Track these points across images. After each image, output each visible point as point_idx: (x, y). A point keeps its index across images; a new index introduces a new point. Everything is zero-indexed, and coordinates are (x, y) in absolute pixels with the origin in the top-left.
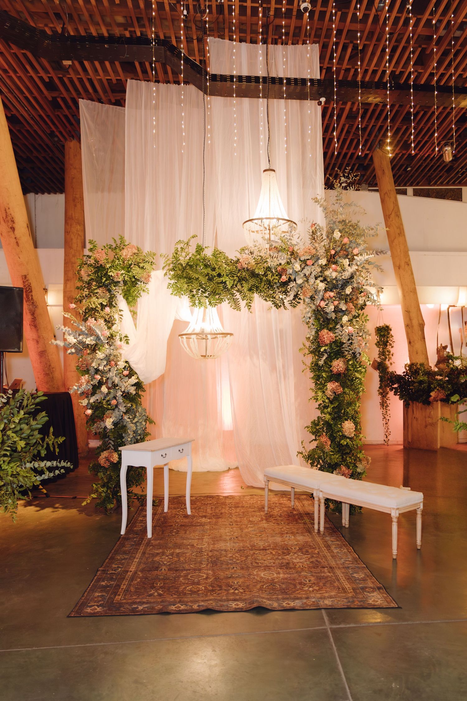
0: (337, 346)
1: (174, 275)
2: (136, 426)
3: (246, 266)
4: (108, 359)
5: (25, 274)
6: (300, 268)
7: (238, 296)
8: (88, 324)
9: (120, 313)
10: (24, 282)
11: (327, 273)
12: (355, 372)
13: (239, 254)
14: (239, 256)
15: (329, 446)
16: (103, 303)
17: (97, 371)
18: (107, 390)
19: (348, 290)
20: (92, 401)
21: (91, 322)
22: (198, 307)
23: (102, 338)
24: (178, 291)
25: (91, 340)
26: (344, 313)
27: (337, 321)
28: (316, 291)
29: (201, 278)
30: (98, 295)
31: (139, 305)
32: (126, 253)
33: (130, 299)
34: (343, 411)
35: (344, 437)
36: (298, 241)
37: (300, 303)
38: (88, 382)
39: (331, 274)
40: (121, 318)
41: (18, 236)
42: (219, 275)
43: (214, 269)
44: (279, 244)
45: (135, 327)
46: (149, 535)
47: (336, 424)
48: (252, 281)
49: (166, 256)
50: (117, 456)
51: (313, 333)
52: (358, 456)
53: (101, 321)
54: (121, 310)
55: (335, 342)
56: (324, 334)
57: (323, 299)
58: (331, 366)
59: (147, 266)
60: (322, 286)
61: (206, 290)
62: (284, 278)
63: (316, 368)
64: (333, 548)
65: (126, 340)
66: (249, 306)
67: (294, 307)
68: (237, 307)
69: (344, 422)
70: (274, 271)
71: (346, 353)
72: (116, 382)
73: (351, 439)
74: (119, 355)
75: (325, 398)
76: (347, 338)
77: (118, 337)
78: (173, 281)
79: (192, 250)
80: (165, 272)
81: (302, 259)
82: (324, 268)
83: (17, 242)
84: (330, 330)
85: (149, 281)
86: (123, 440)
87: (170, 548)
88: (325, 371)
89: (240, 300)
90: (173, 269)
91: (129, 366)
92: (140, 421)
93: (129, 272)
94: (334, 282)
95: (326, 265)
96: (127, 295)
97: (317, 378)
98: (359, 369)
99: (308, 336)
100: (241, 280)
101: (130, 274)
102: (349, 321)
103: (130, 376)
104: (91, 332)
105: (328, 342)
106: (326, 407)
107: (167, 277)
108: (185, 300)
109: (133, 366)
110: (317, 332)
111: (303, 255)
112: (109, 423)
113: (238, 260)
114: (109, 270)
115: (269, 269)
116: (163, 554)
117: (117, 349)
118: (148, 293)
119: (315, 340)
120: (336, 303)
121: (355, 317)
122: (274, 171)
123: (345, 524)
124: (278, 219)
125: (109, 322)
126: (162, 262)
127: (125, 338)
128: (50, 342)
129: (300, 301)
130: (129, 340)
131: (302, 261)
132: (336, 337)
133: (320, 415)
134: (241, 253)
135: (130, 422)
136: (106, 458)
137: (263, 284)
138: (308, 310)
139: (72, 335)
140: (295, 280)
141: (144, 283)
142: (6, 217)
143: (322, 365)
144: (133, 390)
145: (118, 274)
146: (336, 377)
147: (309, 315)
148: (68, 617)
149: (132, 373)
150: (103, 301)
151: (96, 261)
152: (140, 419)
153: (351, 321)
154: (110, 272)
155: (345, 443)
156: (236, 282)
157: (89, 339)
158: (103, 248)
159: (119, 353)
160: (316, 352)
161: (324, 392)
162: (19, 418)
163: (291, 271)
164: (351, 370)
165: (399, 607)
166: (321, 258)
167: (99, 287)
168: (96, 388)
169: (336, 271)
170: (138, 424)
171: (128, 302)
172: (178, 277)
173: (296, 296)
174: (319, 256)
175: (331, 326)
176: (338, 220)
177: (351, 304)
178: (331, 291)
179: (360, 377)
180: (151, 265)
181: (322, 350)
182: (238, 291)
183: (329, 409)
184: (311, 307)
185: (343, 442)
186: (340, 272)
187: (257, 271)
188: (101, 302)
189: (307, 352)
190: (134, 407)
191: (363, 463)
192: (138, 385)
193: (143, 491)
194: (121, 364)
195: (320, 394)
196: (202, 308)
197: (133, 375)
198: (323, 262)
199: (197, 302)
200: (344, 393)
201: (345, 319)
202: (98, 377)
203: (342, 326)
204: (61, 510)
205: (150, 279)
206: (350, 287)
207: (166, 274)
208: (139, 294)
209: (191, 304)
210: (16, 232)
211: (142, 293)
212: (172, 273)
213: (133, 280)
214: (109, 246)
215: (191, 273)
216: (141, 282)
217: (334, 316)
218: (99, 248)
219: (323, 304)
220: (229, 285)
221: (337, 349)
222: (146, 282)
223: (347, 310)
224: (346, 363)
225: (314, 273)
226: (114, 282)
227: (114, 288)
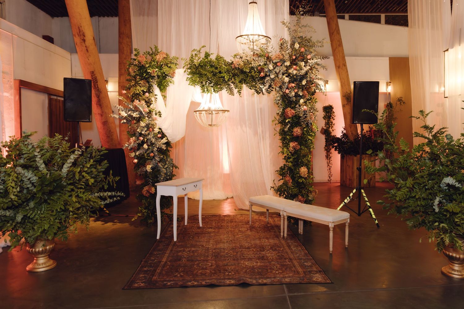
0: (297, 119)
1: (190, 72)
2: (167, 170)
3: (238, 66)
4: (148, 126)
5: (92, 71)
6: (272, 68)
7: (232, 86)
8: (135, 104)
9: (155, 97)
10: (92, 76)
11: (290, 71)
12: (308, 135)
13: (233, 58)
14: (233, 60)
15: (291, 183)
16: (144, 90)
17: (141, 134)
18: (147, 147)
19: (304, 82)
20: (137, 154)
21: (136, 102)
22: (206, 93)
23: (144, 113)
24: (193, 82)
25: (136, 114)
26: (301, 97)
27: (297, 102)
28: (284, 83)
29: (208, 74)
30: (141, 85)
31: (168, 92)
32: (159, 57)
33: (162, 87)
34: (300, 161)
35: (300, 177)
36: (272, 50)
37: (273, 90)
38: (135, 141)
39: (292, 72)
40: (156, 100)
41: (87, 45)
42: (220, 72)
43: (216, 68)
44: (259, 52)
45: (165, 106)
46: (175, 239)
47: (295, 169)
48: (242, 77)
49: (185, 59)
50: (154, 189)
51: (281, 110)
52: (310, 189)
53: (143, 102)
54: (156, 95)
55: (295, 116)
56: (288, 111)
57: (287, 88)
58: (292, 132)
59: (172, 66)
60: (287, 79)
61: (212, 82)
62: (262, 74)
63: (283, 133)
64: (292, 247)
65: (160, 114)
66: (239, 92)
67: (269, 93)
68: (232, 93)
69: (301, 168)
70: (256, 69)
71: (302, 123)
72: (153, 142)
73: (305, 178)
74: (155, 124)
75: (289, 152)
76: (303, 113)
77: (154, 113)
78: (190, 76)
79: (202, 55)
80: (184, 70)
81: (274, 61)
82: (288, 68)
83: (87, 50)
84: (292, 108)
85: (174, 76)
86: (158, 179)
87: (188, 247)
88: (288, 135)
89: (234, 88)
90: (190, 68)
91: (162, 132)
92: (169, 167)
93: (161, 70)
94: (295, 77)
95: (289, 66)
96: (160, 85)
97: (283, 139)
98: (310, 134)
99: (278, 112)
100: (234, 75)
102: (304, 102)
103: (162, 138)
104: (136, 109)
105: (291, 116)
106: (289, 158)
107: (186, 73)
108: (198, 88)
109: (164, 131)
110: (283, 110)
111: (275, 59)
112: (149, 168)
113: (233, 62)
114: (148, 69)
115: (252, 68)
116: (184, 251)
117: (153, 120)
118: (174, 84)
119: (282, 115)
120: (296, 90)
121: (308, 100)
122: (256, 3)
123: (301, 232)
124: (259, 35)
125: (148, 103)
126: (183, 63)
127: (159, 113)
128: (110, 116)
129: (273, 89)
130: (161, 114)
131: (274, 63)
132: (296, 113)
133: (285, 163)
134: (234, 58)
135: (162, 168)
136: (147, 190)
137: (249, 78)
138: (278, 95)
139: (124, 111)
140: (269, 76)
141: (171, 77)
142: (80, 33)
143: (287, 131)
144: (164, 147)
145: (154, 71)
146: (295, 139)
147: (279, 98)
148: (123, 289)
149: (163, 136)
150: (144, 89)
151: (139, 62)
152: (169, 166)
153: (305, 102)
154: (148, 70)
155: (301, 181)
156: (231, 77)
157: (135, 114)
158: (144, 54)
159: (155, 123)
160: (283, 122)
161: (288, 148)
162: (90, 164)
163: (267, 70)
164: (305, 134)
165: (332, 283)
166: (286, 61)
167: (141, 80)
168: (140, 145)
169: (296, 70)
170: (168, 169)
171: (161, 90)
172: (192, 73)
173: (270, 86)
174: (285, 60)
175: (293, 106)
176: (298, 36)
177: (305, 92)
178: (293, 83)
179: (311, 139)
180: (176, 65)
181: (287, 121)
182: (232, 83)
183: (291, 160)
184: (280, 93)
185: (300, 181)
186: (298, 71)
187: (245, 70)
188: (143, 89)
189: (277, 122)
190: (165, 158)
191: (313, 194)
192: (168, 144)
193: (171, 212)
194: (156, 130)
195: (285, 150)
196: (209, 94)
197: (164, 138)
198: (288, 63)
199: (206, 90)
200: (301, 149)
201: (302, 101)
202: (142, 138)
203: (300, 106)
204: (118, 224)
205: (175, 75)
206: (305, 80)
207: (185, 71)
208: (168, 84)
209: (202, 91)
210: (86, 42)
211: (170, 84)
212: (189, 71)
213: (164, 75)
214: (148, 53)
215: (201, 70)
216: (169, 76)
217: (294, 99)
218: (141, 54)
219: (287, 91)
220: (226, 79)
221: (297, 121)
222: (172, 77)
223: (303, 95)
224: (302, 129)
225: (282, 71)
226: (151, 77)
227: (151, 80)
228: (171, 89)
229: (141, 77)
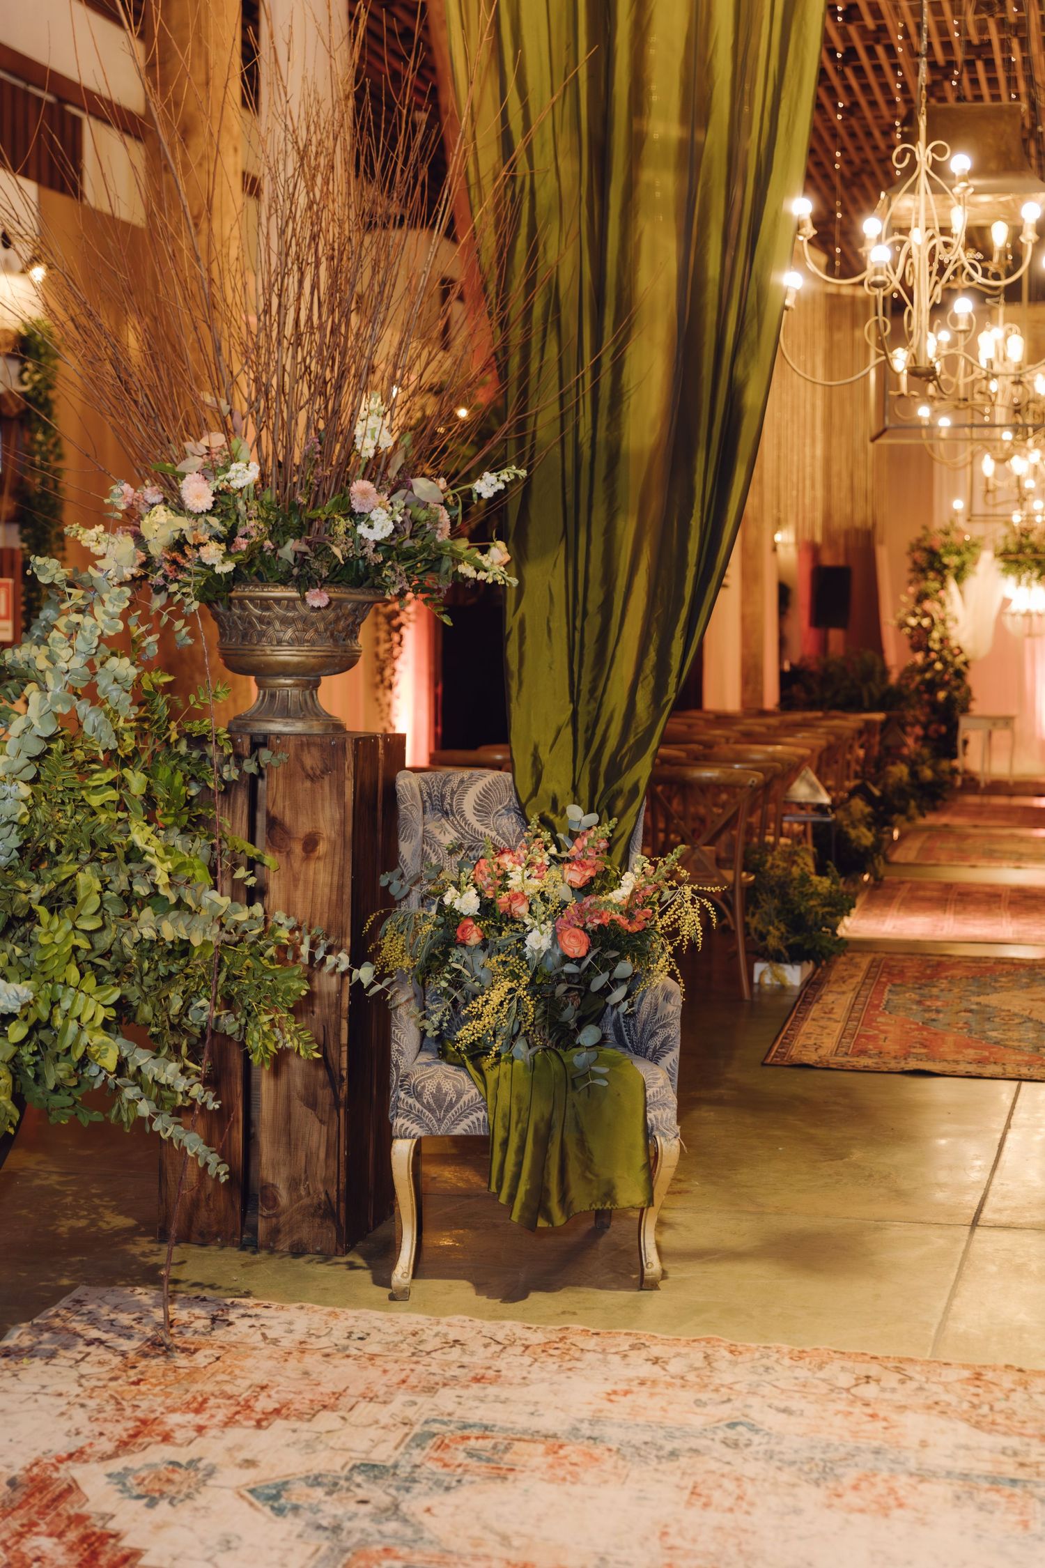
1: (1003, 558)
4: (942, 641)
9: (952, 596)
16: (937, 586)
17: (932, 649)
18: (941, 666)
20: (926, 676)
21: (927, 605)
22: (1025, 586)
23: (936, 619)
24: (1006, 571)
29: (1029, 562)
30: (931, 579)
31: (968, 586)
32: (954, 539)
33: (960, 580)
38: (923, 659)
40: (953, 601)
45: (963, 608)
49: (996, 543)
53: (936, 604)
54: (952, 593)
59: (976, 550)
61: (1034, 572)
65: (957, 620)
72: (949, 659)
74: (951, 634)
77: (950, 618)
78: (1001, 565)
79: (1021, 535)
80: (994, 555)
90: (1002, 553)
91: (959, 646)
92: (964, 696)
93: (961, 557)
96: (957, 577)
101: (961, 559)
103: (959, 654)
104: (926, 614)
107: (996, 560)
108: (1012, 579)
109: (963, 646)
112: (941, 695)
114: (943, 556)
117: (948, 629)
118: (977, 575)
125: (942, 603)
126: (992, 547)
130: (959, 620)
135: (957, 696)
141: (974, 565)
144: (961, 667)
145: (952, 560)
149: (961, 652)
151: (932, 546)
152: (965, 694)
167: (932, 571)
168: (929, 666)
171: (958, 584)
172: (1005, 560)
180: (981, 549)
188: (935, 585)
190: (962, 683)
192: (966, 663)
194: (953, 643)
196: (1029, 589)
197: (962, 654)
199: (1024, 581)
202: (933, 655)
205: (979, 562)
207: (995, 557)
208: (969, 576)
209: (1018, 583)
211: (971, 575)
212: (1001, 556)
213: (964, 564)
214: (942, 532)
216: (971, 565)
218: (932, 531)
222: (975, 563)
226: (946, 567)
227: (946, 572)
228: (974, 583)
229: (931, 567)
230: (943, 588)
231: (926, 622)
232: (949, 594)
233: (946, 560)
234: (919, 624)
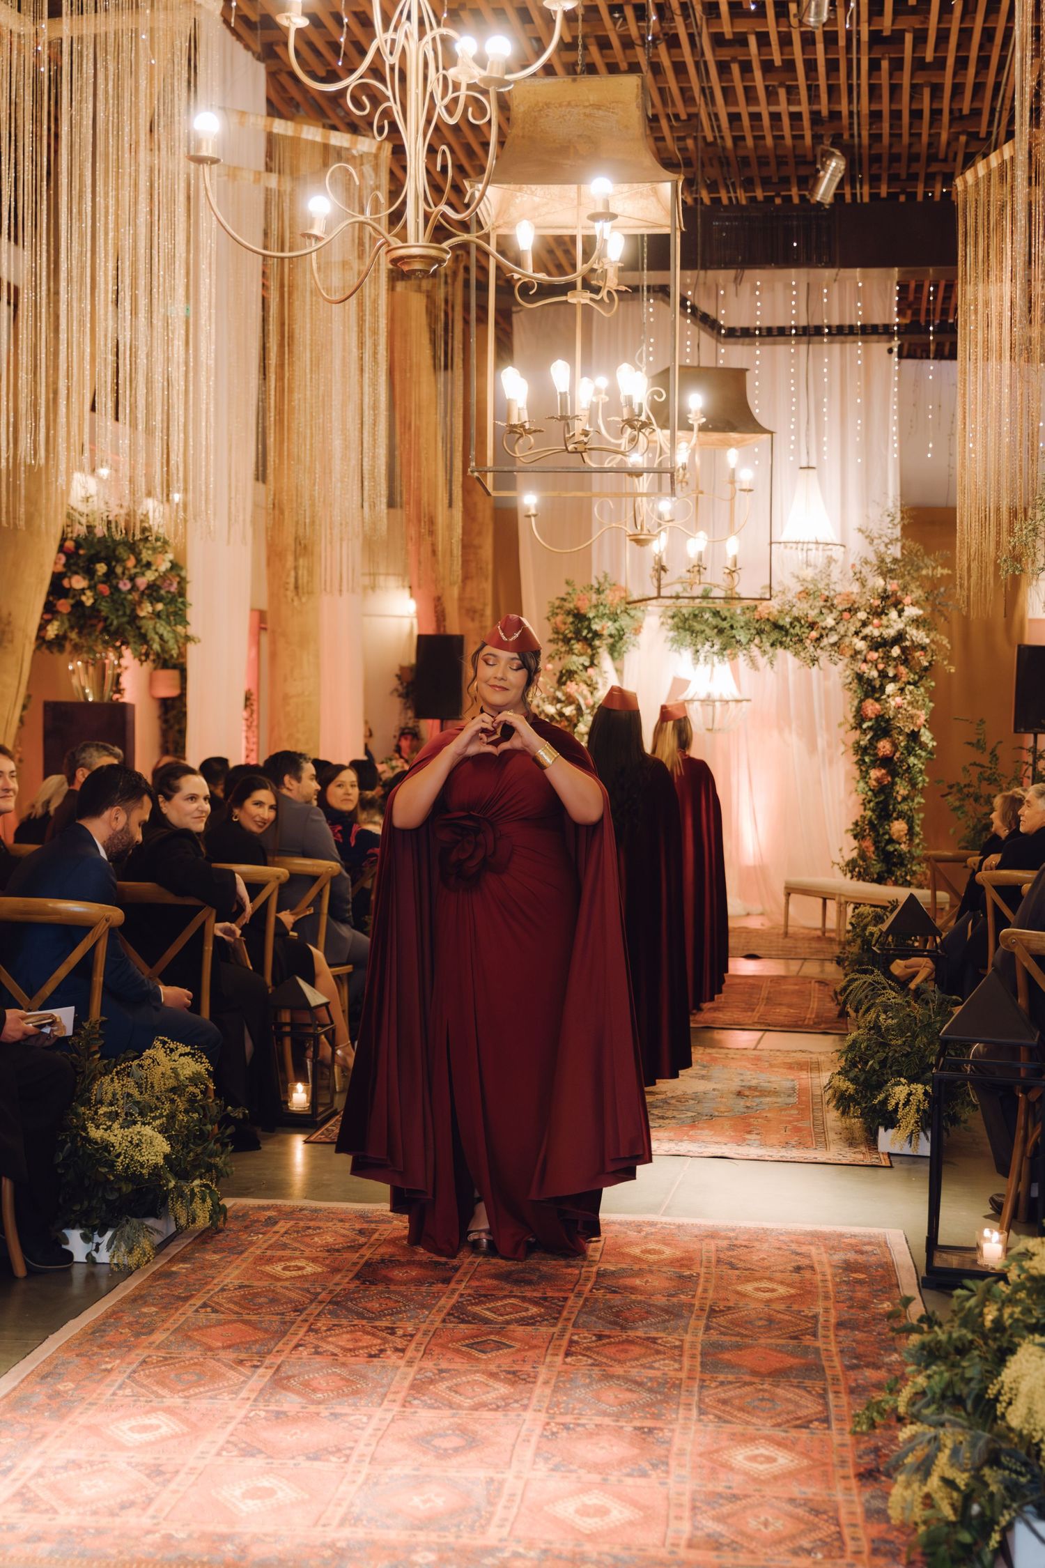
0: (884, 722)
1: (674, 625)
3: (767, 615)
6: (833, 623)
7: (755, 651)
8: (569, 690)
9: (605, 675)
11: (867, 631)
12: (912, 756)
15: (872, 854)
16: (584, 663)
19: (896, 651)
21: (571, 688)
22: (703, 664)
23: (584, 707)
24: (678, 645)
26: (895, 679)
27: (882, 689)
28: (857, 652)
29: (708, 630)
30: (577, 652)
31: (626, 662)
32: (610, 597)
33: (616, 654)
34: (892, 808)
35: (891, 841)
39: (873, 630)
42: (732, 627)
43: (725, 619)
44: (811, 585)
47: (882, 825)
48: (775, 635)
51: (856, 703)
53: (584, 687)
55: (882, 716)
56: (868, 704)
57: (865, 661)
58: (876, 748)
59: (638, 613)
60: (860, 645)
61: (714, 645)
62: (814, 634)
63: (861, 750)
66: (772, 664)
68: (755, 664)
69: (893, 822)
70: (803, 622)
71: (893, 731)
73: (902, 845)
75: (869, 789)
76: (894, 712)
78: (672, 634)
80: (662, 620)
81: (839, 608)
82: (865, 624)
84: (878, 700)
85: (640, 632)
88: (869, 754)
89: (760, 657)
90: (673, 617)
93: (616, 622)
94: (879, 640)
95: (866, 619)
96: (612, 649)
97: (861, 762)
99: (850, 706)
100: (760, 632)
101: (617, 625)
102: (898, 690)
104: (570, 700)
105: (874, 716)
106: (869, 802)
107: (664, 628)
108: (687, 654)
110: (861, 701)
111: (841, 603)
114: (593, 621)
115: (797, 619)
118: (639, 648)
119: (858, 712)
120: (881, 666)
121: (909, 683)
124: (818, 543)
125: (592, 687)
131: (839, 611)
132: (882, 710)
133: (864, 813)
137: (789, 638)
138: (848, 671)
140: (828, 636)
141: (634, 636)
143: (867, 746)
145: (605, 627)
146: (882, 762)
147: (851, 679)
150: (585, 660)
151: (576, 607)
153: (902, 690)
154: (594, 623)
155: (893, 850)
156: (753, 636)
158: (583, 591)
160: (859, 728)
161: (868, 781)
163: (824, 625)
164: (903, 754)
166: (860, 610)
167: (579, 641)
169: (878, 627)
171: (613, 659)
172: (677, 628)
174: (859, 607)
175: (877, 695)
177: (902, 669)
178: (876, 650)
180: (644, 611)
181: (865, 726)
182: (756, 646)
183: (873, 805)
184: (852, 669)
185: (891, 848)
186: (886, 628)
187: (781, 623)
188: (582, 661)
189: (849, 727)
195: (864, 784)
196: (709, 667)
198: (864, 614)
201: (891, 688)
203: (889, 696)
205: (642, 629)
206: (896, 648)
207: (663, 624)
208: (628, 649)
209: (694, 660)
211: (631, 647)
212: (670, 621)
213: (621, 632)
214: (589, 587)
215: (695, 623)
216: (630, 634)
217: (877, 684)
218: (579, 587)
219: (864, 667)
220: (744, 640)
221: (883, 727)
222: (637, 631)
223: (895, 676)
224: (895, 745)
225: (853, 629)
226: (597, 635)
227: (597, 643)
228: (635, 658)
229: (578, 636)
230: (592, 664)
231: (569, 711)
232: (602, 673)
233: (596, 626)
234: (561, 714)
